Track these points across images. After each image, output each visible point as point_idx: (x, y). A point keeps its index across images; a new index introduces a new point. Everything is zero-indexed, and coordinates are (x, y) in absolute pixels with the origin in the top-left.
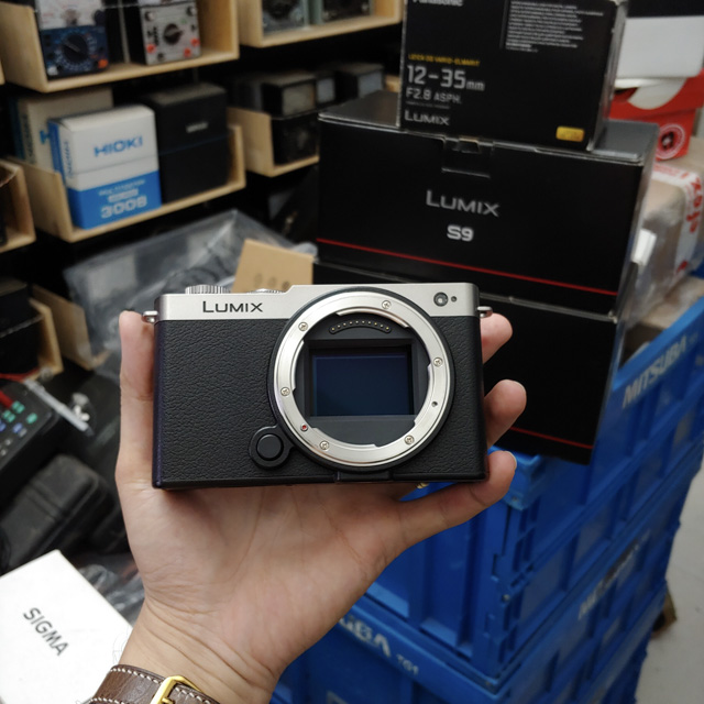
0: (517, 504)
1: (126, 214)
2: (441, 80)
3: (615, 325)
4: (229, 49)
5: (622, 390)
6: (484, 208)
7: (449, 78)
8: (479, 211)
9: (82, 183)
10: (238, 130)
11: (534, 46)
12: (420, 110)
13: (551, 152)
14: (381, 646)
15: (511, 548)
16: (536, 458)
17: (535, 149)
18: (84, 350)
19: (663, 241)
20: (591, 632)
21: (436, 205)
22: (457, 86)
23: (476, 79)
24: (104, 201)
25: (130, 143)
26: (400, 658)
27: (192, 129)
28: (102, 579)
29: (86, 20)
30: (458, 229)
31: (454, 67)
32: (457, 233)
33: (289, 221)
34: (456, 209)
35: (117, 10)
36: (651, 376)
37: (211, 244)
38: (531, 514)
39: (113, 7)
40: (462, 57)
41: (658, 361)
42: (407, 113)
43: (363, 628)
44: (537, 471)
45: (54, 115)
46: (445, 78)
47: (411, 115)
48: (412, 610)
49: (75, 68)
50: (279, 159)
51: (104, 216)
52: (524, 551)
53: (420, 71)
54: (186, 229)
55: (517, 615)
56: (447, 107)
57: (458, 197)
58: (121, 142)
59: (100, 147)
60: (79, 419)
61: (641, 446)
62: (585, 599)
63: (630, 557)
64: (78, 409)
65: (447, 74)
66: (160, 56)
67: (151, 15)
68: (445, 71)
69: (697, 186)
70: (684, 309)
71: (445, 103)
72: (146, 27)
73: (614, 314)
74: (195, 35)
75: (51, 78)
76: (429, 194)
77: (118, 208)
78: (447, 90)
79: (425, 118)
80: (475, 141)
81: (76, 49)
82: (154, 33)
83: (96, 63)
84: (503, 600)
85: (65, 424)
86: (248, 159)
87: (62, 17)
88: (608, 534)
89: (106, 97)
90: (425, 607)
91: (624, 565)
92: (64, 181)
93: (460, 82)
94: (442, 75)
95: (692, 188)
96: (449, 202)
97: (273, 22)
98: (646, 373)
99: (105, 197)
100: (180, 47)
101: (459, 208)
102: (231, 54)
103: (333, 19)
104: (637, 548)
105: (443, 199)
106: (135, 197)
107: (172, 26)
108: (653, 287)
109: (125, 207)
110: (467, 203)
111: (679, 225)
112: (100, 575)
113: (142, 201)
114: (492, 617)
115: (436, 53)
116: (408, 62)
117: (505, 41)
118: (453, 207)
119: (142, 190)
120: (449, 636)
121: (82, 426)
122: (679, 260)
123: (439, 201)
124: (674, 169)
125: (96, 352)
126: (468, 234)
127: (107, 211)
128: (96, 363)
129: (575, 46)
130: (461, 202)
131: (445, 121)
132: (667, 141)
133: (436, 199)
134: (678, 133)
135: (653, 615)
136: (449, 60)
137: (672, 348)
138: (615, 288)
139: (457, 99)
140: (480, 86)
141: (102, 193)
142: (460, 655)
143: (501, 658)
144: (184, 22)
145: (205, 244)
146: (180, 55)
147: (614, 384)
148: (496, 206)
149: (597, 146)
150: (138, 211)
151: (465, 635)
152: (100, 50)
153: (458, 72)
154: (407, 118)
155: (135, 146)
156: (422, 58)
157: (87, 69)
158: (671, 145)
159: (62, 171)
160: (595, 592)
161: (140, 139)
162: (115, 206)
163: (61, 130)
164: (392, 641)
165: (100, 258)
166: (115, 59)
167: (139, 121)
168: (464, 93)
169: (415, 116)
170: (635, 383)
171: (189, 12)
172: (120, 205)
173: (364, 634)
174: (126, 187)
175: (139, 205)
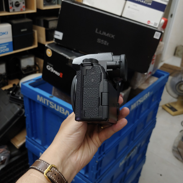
1: (3, 53)
4: (33, 9)
5: (130, 106)
10: (36, 32)
20: (124, 170)
25: (4, 33)
27: (22, 30)
36: (139, 102)
41: (141, 98)
50: (47, 40)
61: (137, 121)
62: (121, 161)
63: (134, 150)
66: (14, 10)
72: (10, 2)
74: (24, 5)
82: (12, 3)
84: (96, 162)
86: (38, 39)
88: (128, 144)
91: (132, 152)
97: (47, 3)
98: (137, 102)
100: (19, 8)
102: (34, 11)
104: (137, 148)
106: (6, 48)
107: (17, 2)
108: (142, 78)
109: (2, 51)
113: (8, 49)
114: (93, 167)
119: (7, 46)
137: (145, 95)
143: (96, 178)
144: (21, 1)
146: (19, 10)
150: (6, 52)
155: (6, 34)
160: (124, 159)
161: (7, 32)
166: (1, 10)
167: (7, 27)
170: (134, 104)
174: (3, 45)
175: (7, 51)
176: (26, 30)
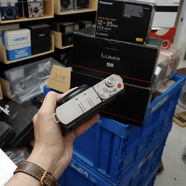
0: (122, 137)
1: (22, 57)
2: (106, 24)
3: (150, 91)
4: (51, 15)
5: (151, 108)
6: (117, 58)
7: (108, 24)
8: (115, 59)
9: (10, 48)
10: (53, 37)
11: (131, 16)
12: (100, 32)
13: (134, 44)
14: (86, 174)
15: (121, 149)
16: (128, 125)
17: (130, 43)
18: (9, 93)
19: (163, 70)
20: (141, 172)
21: (104, 57)
22: (110, 26)
23: (115, 25)
24: (16, 54)
25: (24, 39)
26: (91, 178)
27: (40, 35)
28: (11, 155)
29: (13, 5)
30: (110, 64)
31: (110, 21)
32: (109, 65)
33: (66, 61)
34: (109, 58)
35: (21, 3)
36: (159, 105)
37: (44, 66)
38: (126, 140)
39: (21, 2)
40: (112, 19)
41: (161, 101)
42: (97, 32)
43: (81, 170)
44: (128, 128)
45: (3, 30)
46: (107, 24)
47: (98, 33)
48: (94, 165)
49: (10, 18)
50: (64, 45)
51: (16, 58)
52: (124, 150)
53: (101, 22)
54: (38, 62)
55: (122, 167)
56: (108, 31)
57: (110, 55)
58: (21, 38)
59: (15, 39)
60: (7, 112)
61: (155, 123)
62: (140, 163)
63: (152, 152)
64: (6, 109)
65: (108, 23)
66: (33, 16)
67: (31, 5)
68: (107, 22)
69: (172, 56)
70: (168, 88)
71: (107, 30)
72: (29, 8)
73: (149, 88)
74: (42, 11)
75: (3, 20)
76: (102, 54)
77: (20, 56)
78: (108, 27)
79: (102, 34)
80: (115, 41)
81: (10, 13)
82: (31, 10)
83: (15, 17)
84: (118, 163)
85: (3, 113)
86: (55, 44)
87: (6, 4)
88: (146, 146)
89: (18, 26)
90: (98, 164)
91: (150, 154)
92: (5, 48)
93: (111, 25)
94: (107, 23)
95: (171, 57)
96: (107, 57)
97: (63, 9)
98: (157, 104)
99: (16, 52)
100: (38, 14)
101: (110, 58)
102: (52, 16)
103: (79, 9)
104: (154, 150)
105: (106, 56)
106: (24, 53)
107: (36, 8)
108: (160, 82)
109: (22, 55)
110: (112, 57)
111: (167, 66)
112: (11, 154)
113: (26, 54)
114: (115, 167)
115: (105, 17)
116: (98, 19)
117: (123, 15)
118: (108, 58)
119: (26, 51)
120: (104, 172)
121: (7, 114)
122: (167, 75)
123: (105, 56)
124: (166, 52)
125: (12, 94)
126: (112, 65)
127: (17, 56)
128: (12, 97)
129: (141, 17)
130: (110, 57)
131: (107, 35)
132: (165, 44)
133: (104, 56)
134: (168, 42)
135: (158, 168)
136: (109, 19)
137: (164, 98)
138: (150, 81)
139: (110, 29)
140: (116, 26)
141: (15, 51)
142: (107, 177)
143: (117, 178)
144: (40, 7)
145: (43, 66)
146: (38, 16)
147: (149, 106)
148: (120, 58)
149: (146, 43)
150: (25, 57)
151: (108, 172)
152: (16, 13)
153: (111, 22)
154: (97, 34)
155: (25, 39)
156: (102, 18)
157: (13, 18)
158: (166, 45)
159: (5, 45)
160: (143, 161)
161: (27, 37)
162: (19, 55)
163: (5, 34)
164: (89, 173)
165: (14, 69)
166: (21, 16)
167: (26, 33)
168: (112, 28)
169: (99, 33)
170: (155, 106)
171: (41, 4)
172: (20, 55)
173: (81, 171)
174: (22, 50)
175: (26, 55)
176: (44, 35)
